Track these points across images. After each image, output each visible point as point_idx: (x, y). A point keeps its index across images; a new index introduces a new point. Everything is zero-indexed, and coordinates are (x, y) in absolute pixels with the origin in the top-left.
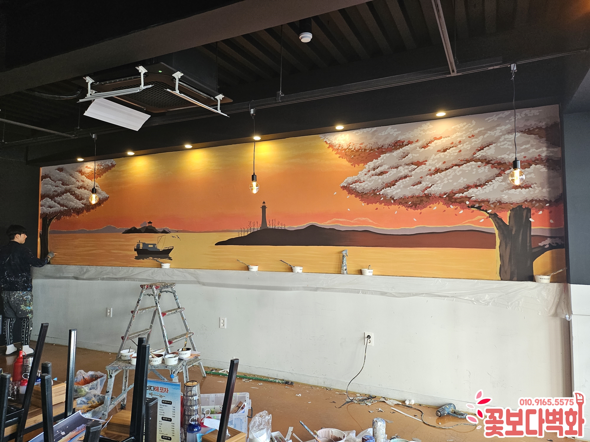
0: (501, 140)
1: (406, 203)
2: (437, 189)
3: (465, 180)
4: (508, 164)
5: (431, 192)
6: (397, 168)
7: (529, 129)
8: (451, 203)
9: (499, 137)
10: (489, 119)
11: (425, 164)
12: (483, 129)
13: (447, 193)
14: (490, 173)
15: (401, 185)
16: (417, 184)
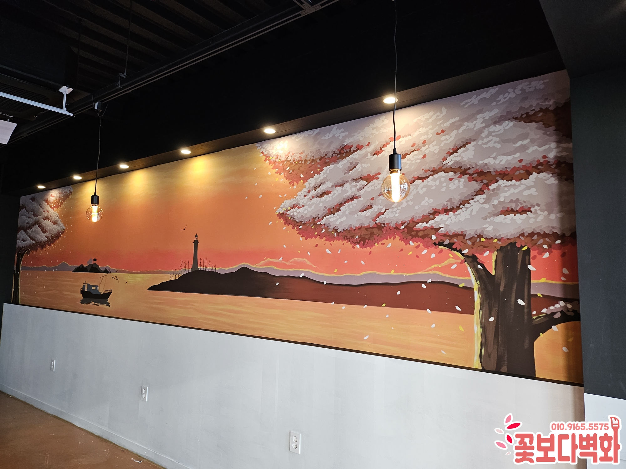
0: (483, 135)
1: (353, 237)
2: (392, 217)
4: (493, 173)
5: (384, 221)
7: (527, 113)
8: (411, 237)
9: (481, 131)
10: (466, 103)
11: (378, 178)
12: (457, 119)
13: (405, 223)
14: (467, 189)
15: (346, 210)
16: (367, 209)
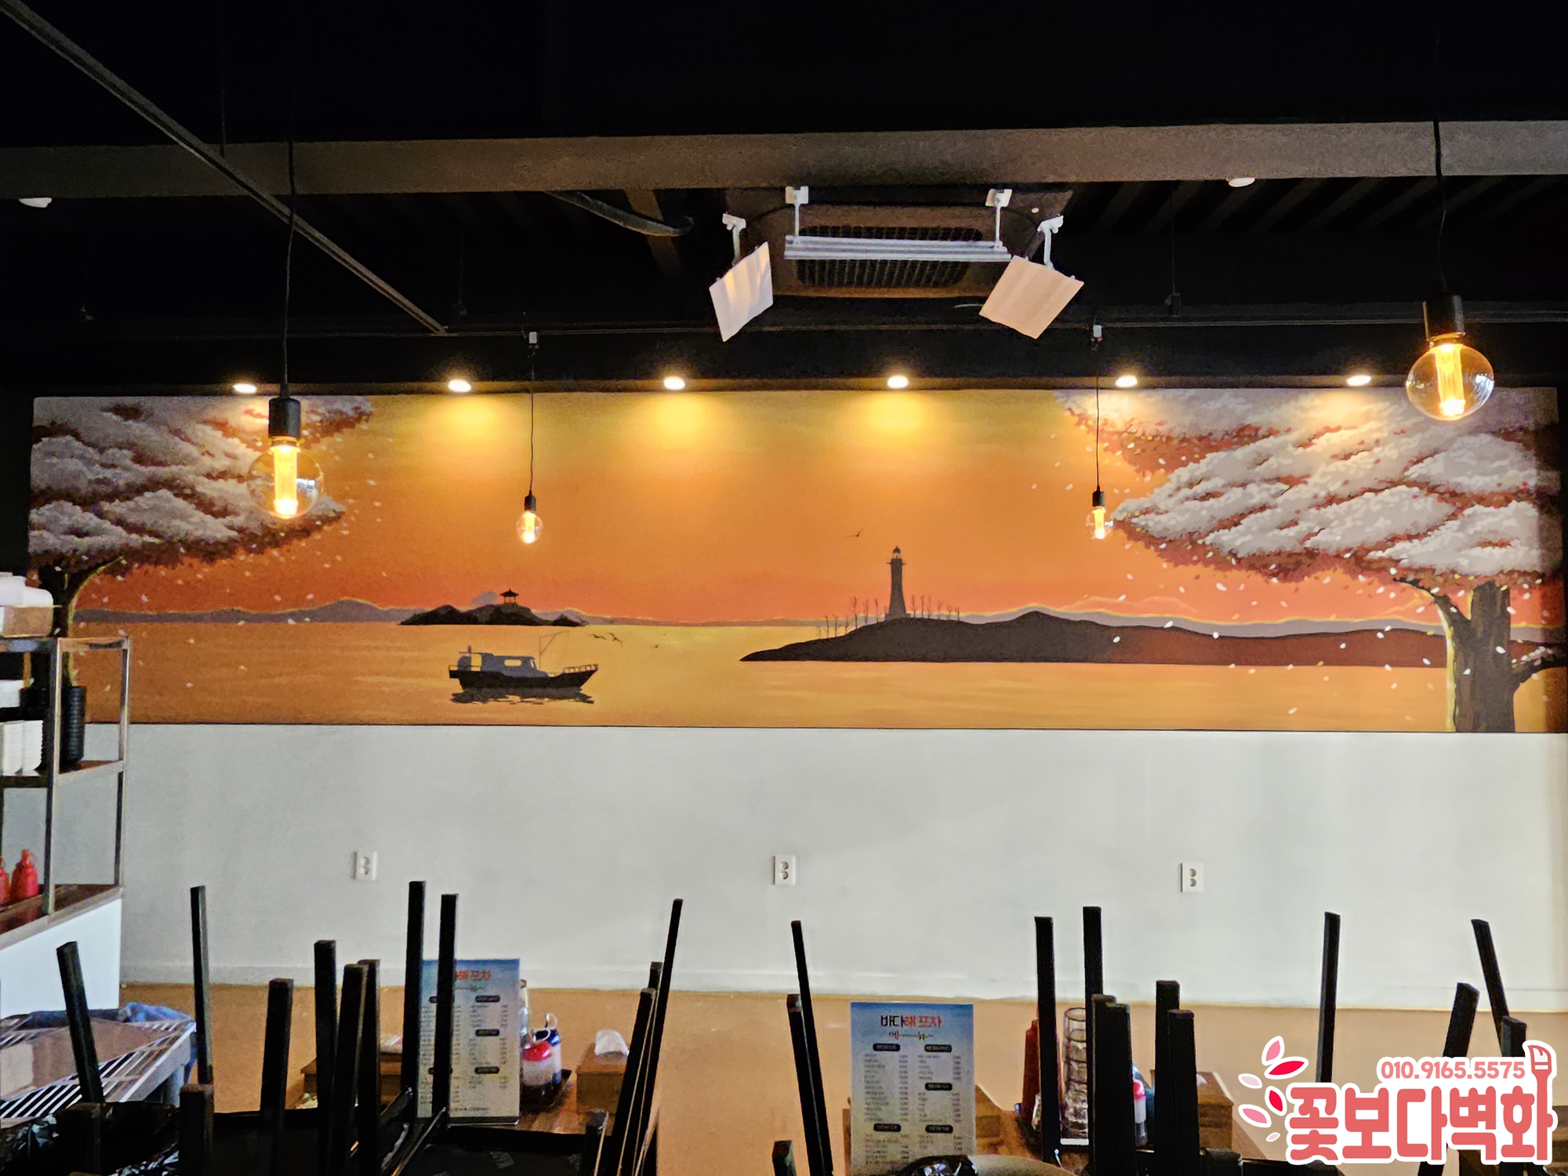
2: (1330, 539)
3: (1388, 522)
5: (1318, 545)
6: (1244, 485)
7: (1505, 429)
8: (1360, 570)
11: (1306, 483)
13: (1351, 549)
14: (1436, 511)
15: (1252, 525)
16: (1288, 526)
